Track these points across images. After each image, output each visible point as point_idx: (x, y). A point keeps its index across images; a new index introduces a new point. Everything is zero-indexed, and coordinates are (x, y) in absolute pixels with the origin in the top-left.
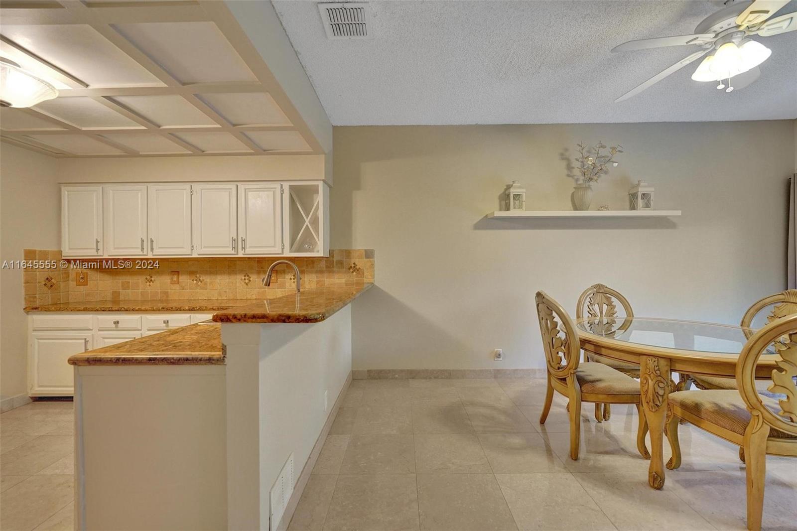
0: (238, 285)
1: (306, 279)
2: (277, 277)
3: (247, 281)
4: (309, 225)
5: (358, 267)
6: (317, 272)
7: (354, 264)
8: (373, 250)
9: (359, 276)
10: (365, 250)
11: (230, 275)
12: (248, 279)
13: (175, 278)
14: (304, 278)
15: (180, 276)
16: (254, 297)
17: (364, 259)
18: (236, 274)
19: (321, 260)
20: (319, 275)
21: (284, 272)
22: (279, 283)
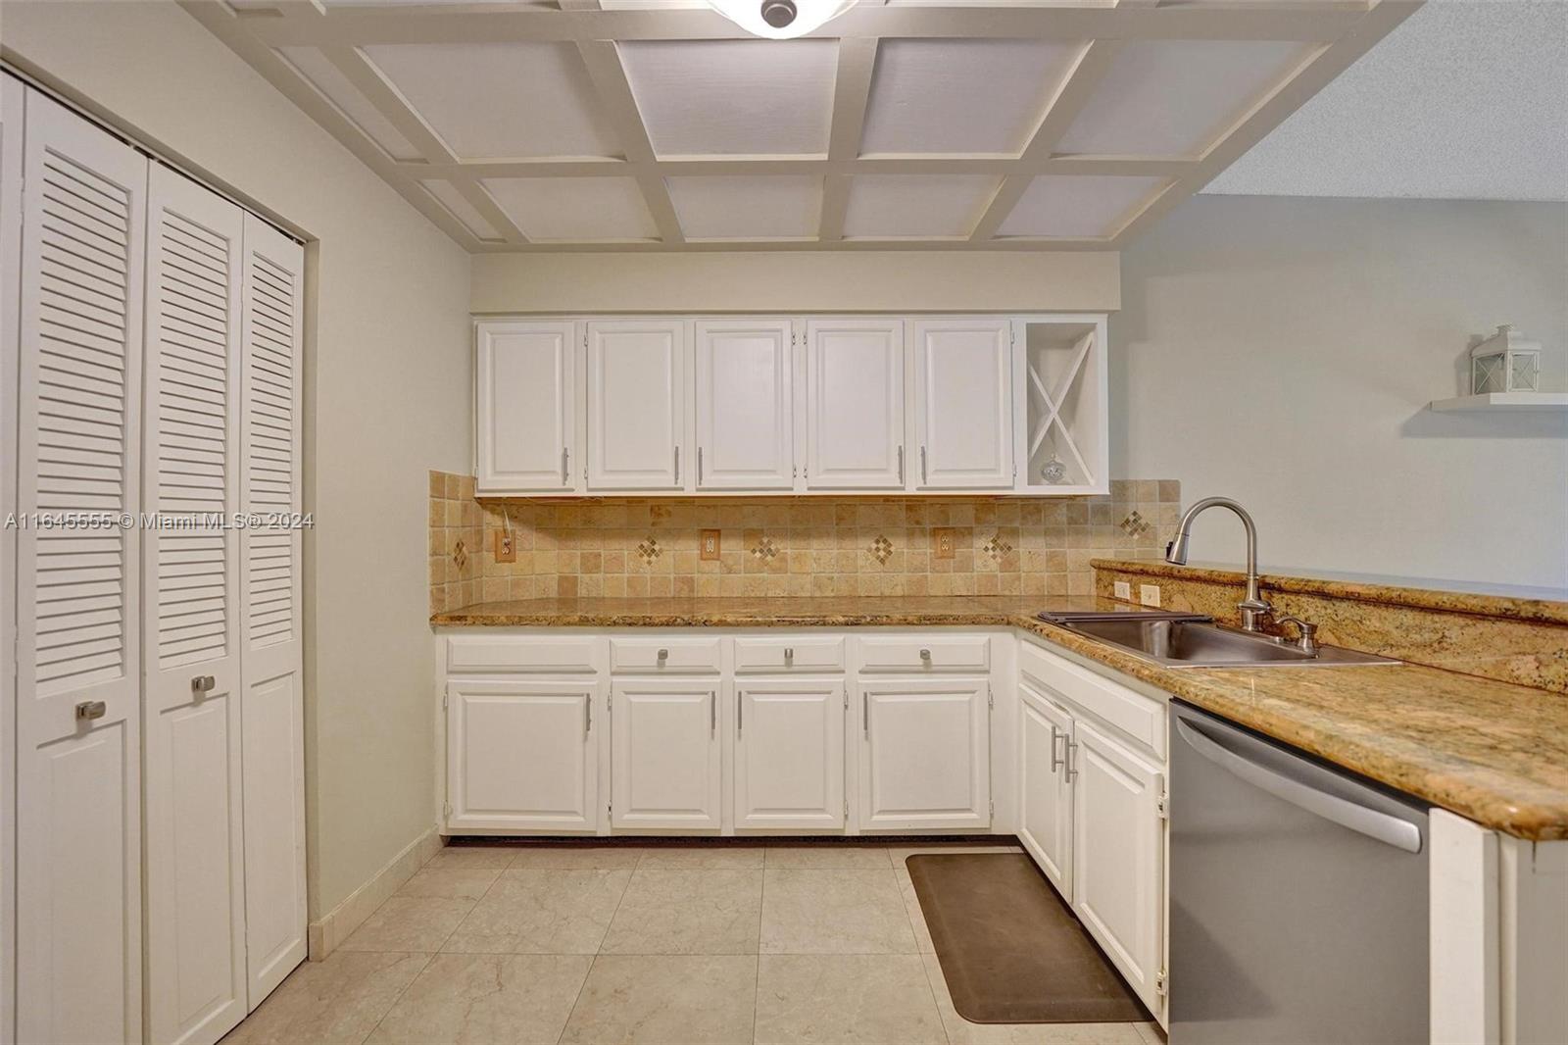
0: (860, 562)
1: (1021, 550)
2: (954, 545)
3: (882, 554)
4: (1059, 421)
5: (1143, 522)
6: (1047, 533)
7: (1135, 513)
8: (1177, 481)
9: (1147, 542)
10: (1160, 481)
11: (844, 540)
12: (884, 550)
13: (710, 545)
14: (1018, 547)
15: (722, 542)
16: (899, 591)
17: (1158, 503)
18: (856, 536)
19: (1056, 505)
20: (1055, 541)
21: (969, 532)
22: (957, 559)
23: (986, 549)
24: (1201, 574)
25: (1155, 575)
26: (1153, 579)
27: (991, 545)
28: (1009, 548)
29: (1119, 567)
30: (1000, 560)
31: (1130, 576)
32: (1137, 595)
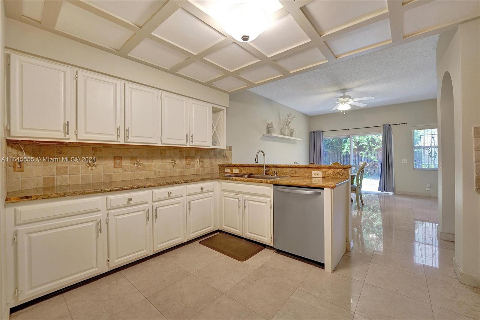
0: (167, 167)
3: (173, 164)
11: (162, 160)
13: (119, 162)
15: (122, 161)
16: (178, 174)
18: (166, 159)
22: (191, 165)
23: (198, 162)
24: (251, 165)
25: (238, 166)
26: (237, 167)
27: (199, 161)
28: (203, 162)
29: (227, 165)
30: (200, 165)
31: (230, 167)
32: (232, 171)
